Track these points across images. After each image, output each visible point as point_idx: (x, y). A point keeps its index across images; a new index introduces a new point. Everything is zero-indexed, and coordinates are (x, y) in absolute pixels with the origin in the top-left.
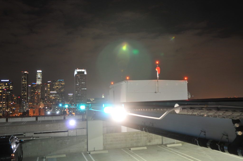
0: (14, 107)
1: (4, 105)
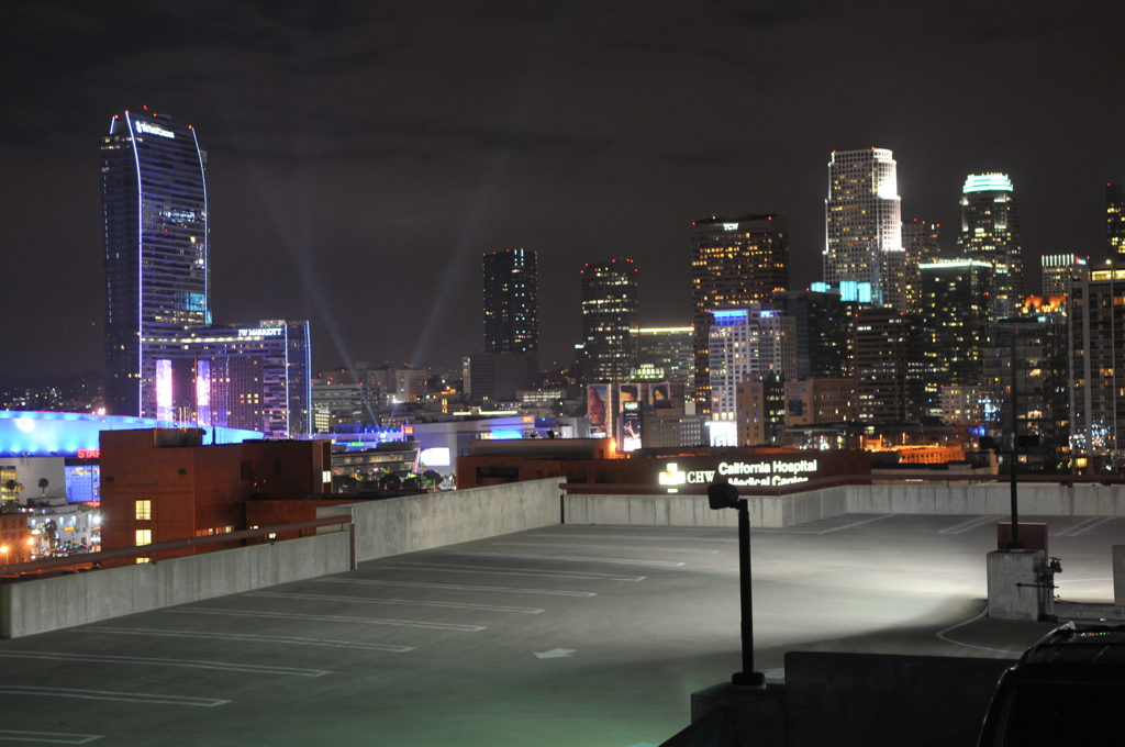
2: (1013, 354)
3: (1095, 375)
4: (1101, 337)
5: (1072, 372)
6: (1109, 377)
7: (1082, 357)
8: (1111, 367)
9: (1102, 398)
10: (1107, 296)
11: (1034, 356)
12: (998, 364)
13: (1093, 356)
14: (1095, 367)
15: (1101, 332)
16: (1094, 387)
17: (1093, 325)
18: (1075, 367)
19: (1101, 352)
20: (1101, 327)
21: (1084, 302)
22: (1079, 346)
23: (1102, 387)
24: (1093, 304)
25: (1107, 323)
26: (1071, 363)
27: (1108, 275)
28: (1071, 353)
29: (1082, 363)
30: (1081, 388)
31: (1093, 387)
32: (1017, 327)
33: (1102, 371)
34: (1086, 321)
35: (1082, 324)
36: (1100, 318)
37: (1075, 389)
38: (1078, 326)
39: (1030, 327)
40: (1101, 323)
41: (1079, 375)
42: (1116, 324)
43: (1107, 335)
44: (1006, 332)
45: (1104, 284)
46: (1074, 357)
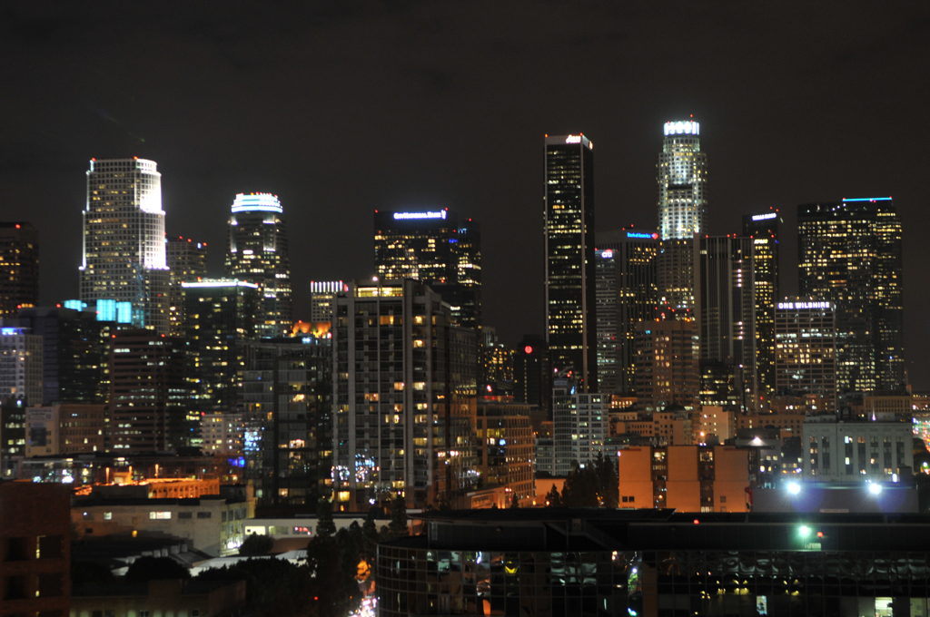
0: (494, 426)
1: (423, 412)
2: (276, 378)
3: (360, 400)
4: (366, 359)
5: (336, 397)
6: (374, 402)
7: (347, 381)
8: (376, 392)
9: (367, 425)
10: (373, 314)
11: (297, 380)
12: (260, 388)
13: (358, 380)
14: (359, 391)
15: (366, 354)
16: (359, 413)
17: (359, 346)
18: (339, 391)
19: (366, 375)
20: (366, 348)
21: (349, 321)
22: (344, 368)
23: (366, 413)
24: (359, 323)
25: (372, 344)
26: (335, 387)
27: (374, 292)
28: (335, 376)
29: (347, 386)
30: (346, 414)
31: (357, 413)
32: (281, 348)
33: (367, 395)
34: (351, 341)
35: (346, 344)
36: (366, 338)
37: (339, 415)
38: (343, 346)
39: (295, 348)
40: (367, 343)
41: (344, 400)
42: (381, 345)
43: (373, 357)
44: (269, 354)
45: (370, 302)
46: (339, 380)
